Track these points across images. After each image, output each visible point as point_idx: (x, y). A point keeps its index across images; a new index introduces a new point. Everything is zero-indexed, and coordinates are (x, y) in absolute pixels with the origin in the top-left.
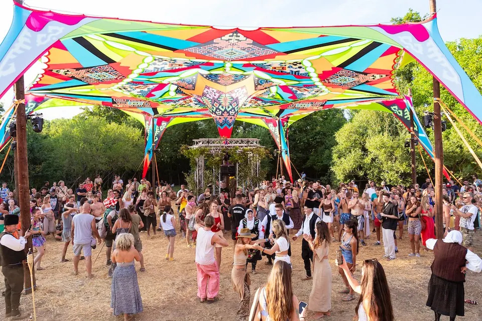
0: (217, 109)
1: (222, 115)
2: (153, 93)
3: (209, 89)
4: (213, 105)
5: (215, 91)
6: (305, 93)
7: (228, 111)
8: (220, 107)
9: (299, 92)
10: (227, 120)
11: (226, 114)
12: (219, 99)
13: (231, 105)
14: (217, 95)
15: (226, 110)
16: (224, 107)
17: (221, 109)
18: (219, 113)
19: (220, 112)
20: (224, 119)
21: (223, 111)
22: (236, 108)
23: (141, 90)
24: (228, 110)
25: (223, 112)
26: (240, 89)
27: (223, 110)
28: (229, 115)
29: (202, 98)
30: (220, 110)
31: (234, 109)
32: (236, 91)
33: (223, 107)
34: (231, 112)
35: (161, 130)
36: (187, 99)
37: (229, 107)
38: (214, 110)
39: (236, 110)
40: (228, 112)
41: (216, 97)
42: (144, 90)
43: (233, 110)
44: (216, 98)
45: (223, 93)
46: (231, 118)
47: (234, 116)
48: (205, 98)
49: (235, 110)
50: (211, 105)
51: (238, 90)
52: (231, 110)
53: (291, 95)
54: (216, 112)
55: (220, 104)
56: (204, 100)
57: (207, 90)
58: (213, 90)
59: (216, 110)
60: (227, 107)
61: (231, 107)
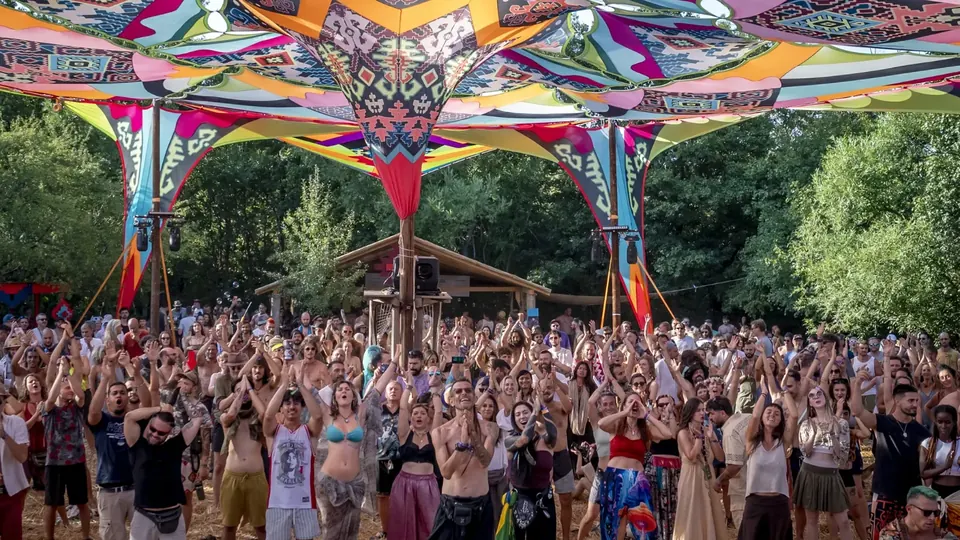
0: (369, 90)
1: (386, 113)
2: (146, 22)
3: (342, 15)
4: (355, 76)
5: (363, 24)
6: (694, 53)
7: (407, 98)
8: (380, 86)
9: (669, 51)
10: (405, 130)
11: (398, 113)
12: (375, 57)
13: (417, 77)
14: (372, 40)
15: (399, 96)
16: (394, 87)
17: (384, 91)
18: (375, 104)
19: (381, 103)
20: (394, 130)
21: (390, 97)
22: (435, 89)
23: (100, 8)
24: (408, 95)
25: (389, 104)
26: (451, 19)
27: (390, 95)
28: (412, 114)
29: (321, 49)
30: (379, 96)
31: (427, 91)
32: (434, 26)
33: (388, 86)
34: (416, 103)
35: (192, 151)
36: (273, 52)
37: (409, 87)
38: (359, 94)
39: (437, 96)
40: (408, 104)
41: (365, 49)
42: (109, 9)
43: (424, 98)
44: (366, 52)
45: (390, 34)
46: (418, 125)
47: (427, 115)
48: (329, 47)
49: (430, 98)
50: (347, 75)
51: (442, 21)
52: (417, 96)
53: (640, 58)
54: (367, 102)
55: (379, 75)
56: (327, 53)
57: (338, 18)
58: (357, 18)
59: (366, 96)
60: (403, 87)
61: (417, 87)
